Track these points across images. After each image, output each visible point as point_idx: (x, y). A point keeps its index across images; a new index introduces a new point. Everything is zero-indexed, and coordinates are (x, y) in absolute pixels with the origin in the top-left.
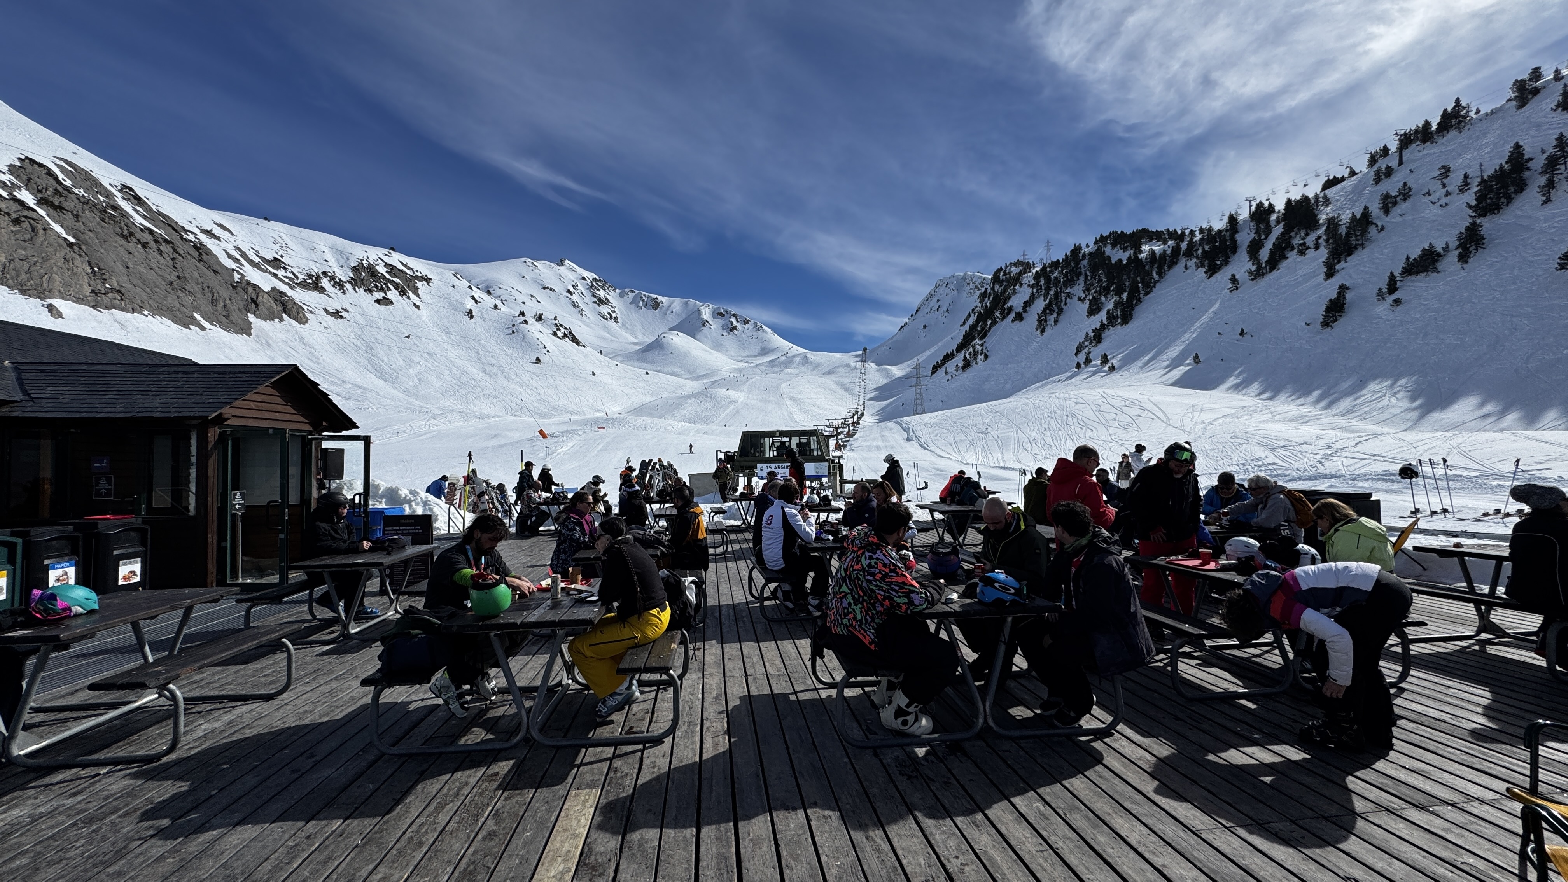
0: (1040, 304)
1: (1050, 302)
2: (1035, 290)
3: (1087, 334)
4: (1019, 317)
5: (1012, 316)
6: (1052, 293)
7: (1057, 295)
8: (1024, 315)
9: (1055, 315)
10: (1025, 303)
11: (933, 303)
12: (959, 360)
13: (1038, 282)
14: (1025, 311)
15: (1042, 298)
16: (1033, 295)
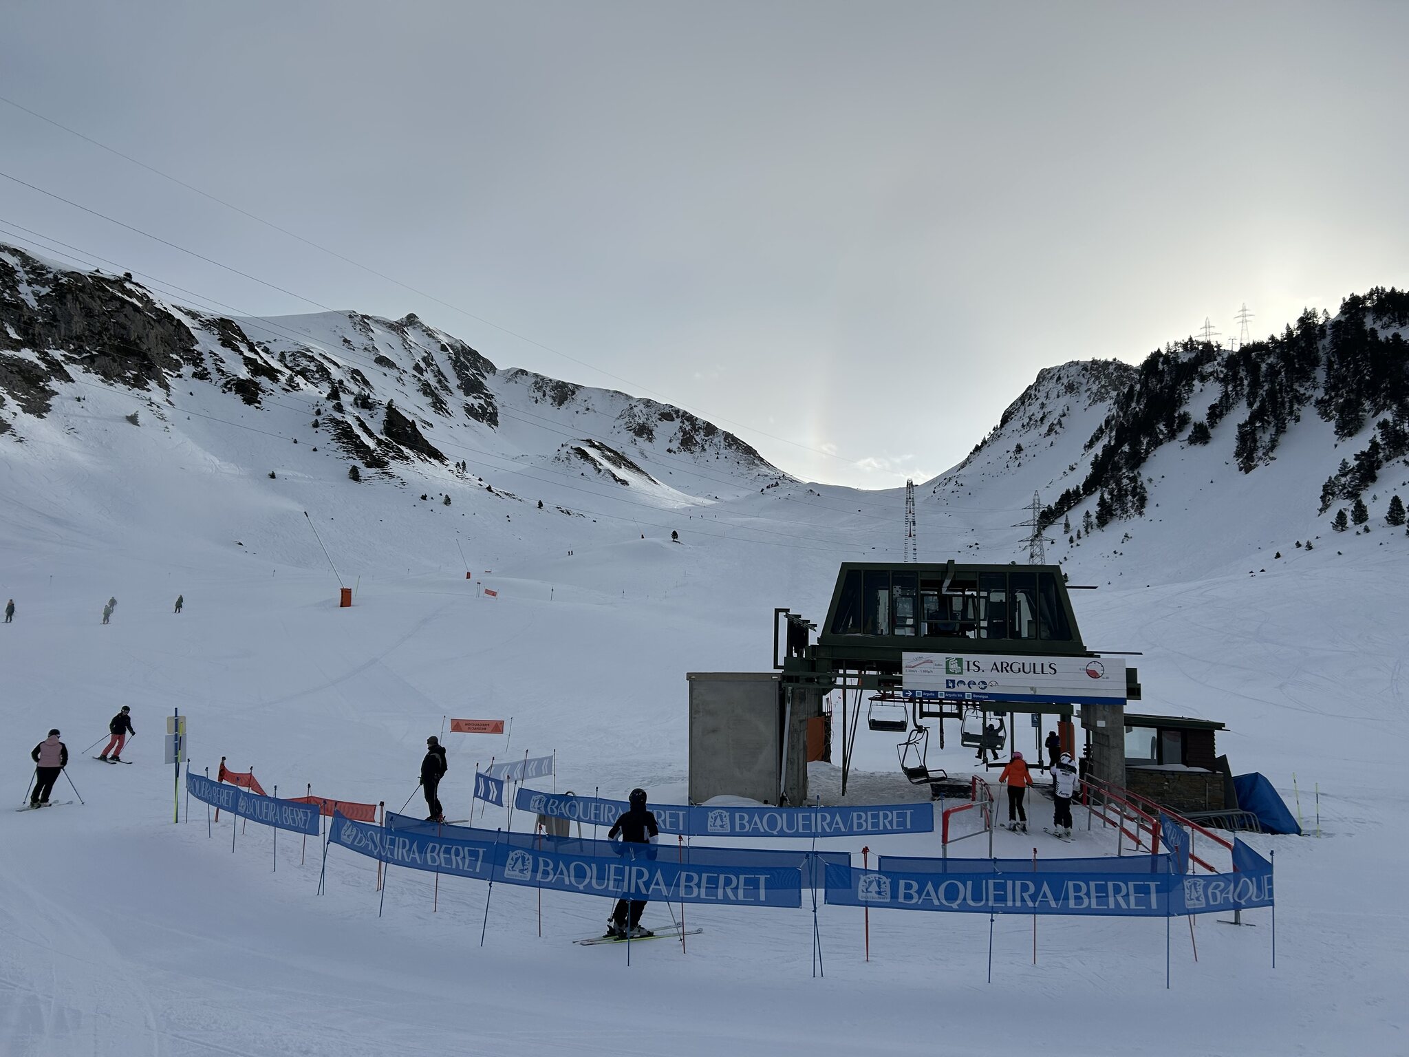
0: (1241, 413)
1: (1262, 407)
2: (1230, 388)
3: (1344, 464)
4: (1201, 435)
5: (1188, 431)
6: (1262, 392)
7: (1272, 394)
8: (1212, 432)
9: (1272, 430)
10: (1212, 408)
11: (1034, 409)
12: (1091, 504)
13: (1236, 374)
14: (1213, 424)
15: (1243, 403)
16: (1226, 395)
